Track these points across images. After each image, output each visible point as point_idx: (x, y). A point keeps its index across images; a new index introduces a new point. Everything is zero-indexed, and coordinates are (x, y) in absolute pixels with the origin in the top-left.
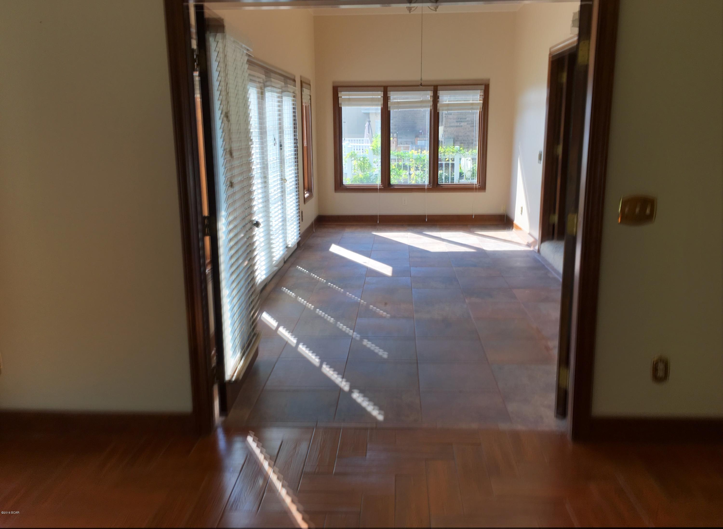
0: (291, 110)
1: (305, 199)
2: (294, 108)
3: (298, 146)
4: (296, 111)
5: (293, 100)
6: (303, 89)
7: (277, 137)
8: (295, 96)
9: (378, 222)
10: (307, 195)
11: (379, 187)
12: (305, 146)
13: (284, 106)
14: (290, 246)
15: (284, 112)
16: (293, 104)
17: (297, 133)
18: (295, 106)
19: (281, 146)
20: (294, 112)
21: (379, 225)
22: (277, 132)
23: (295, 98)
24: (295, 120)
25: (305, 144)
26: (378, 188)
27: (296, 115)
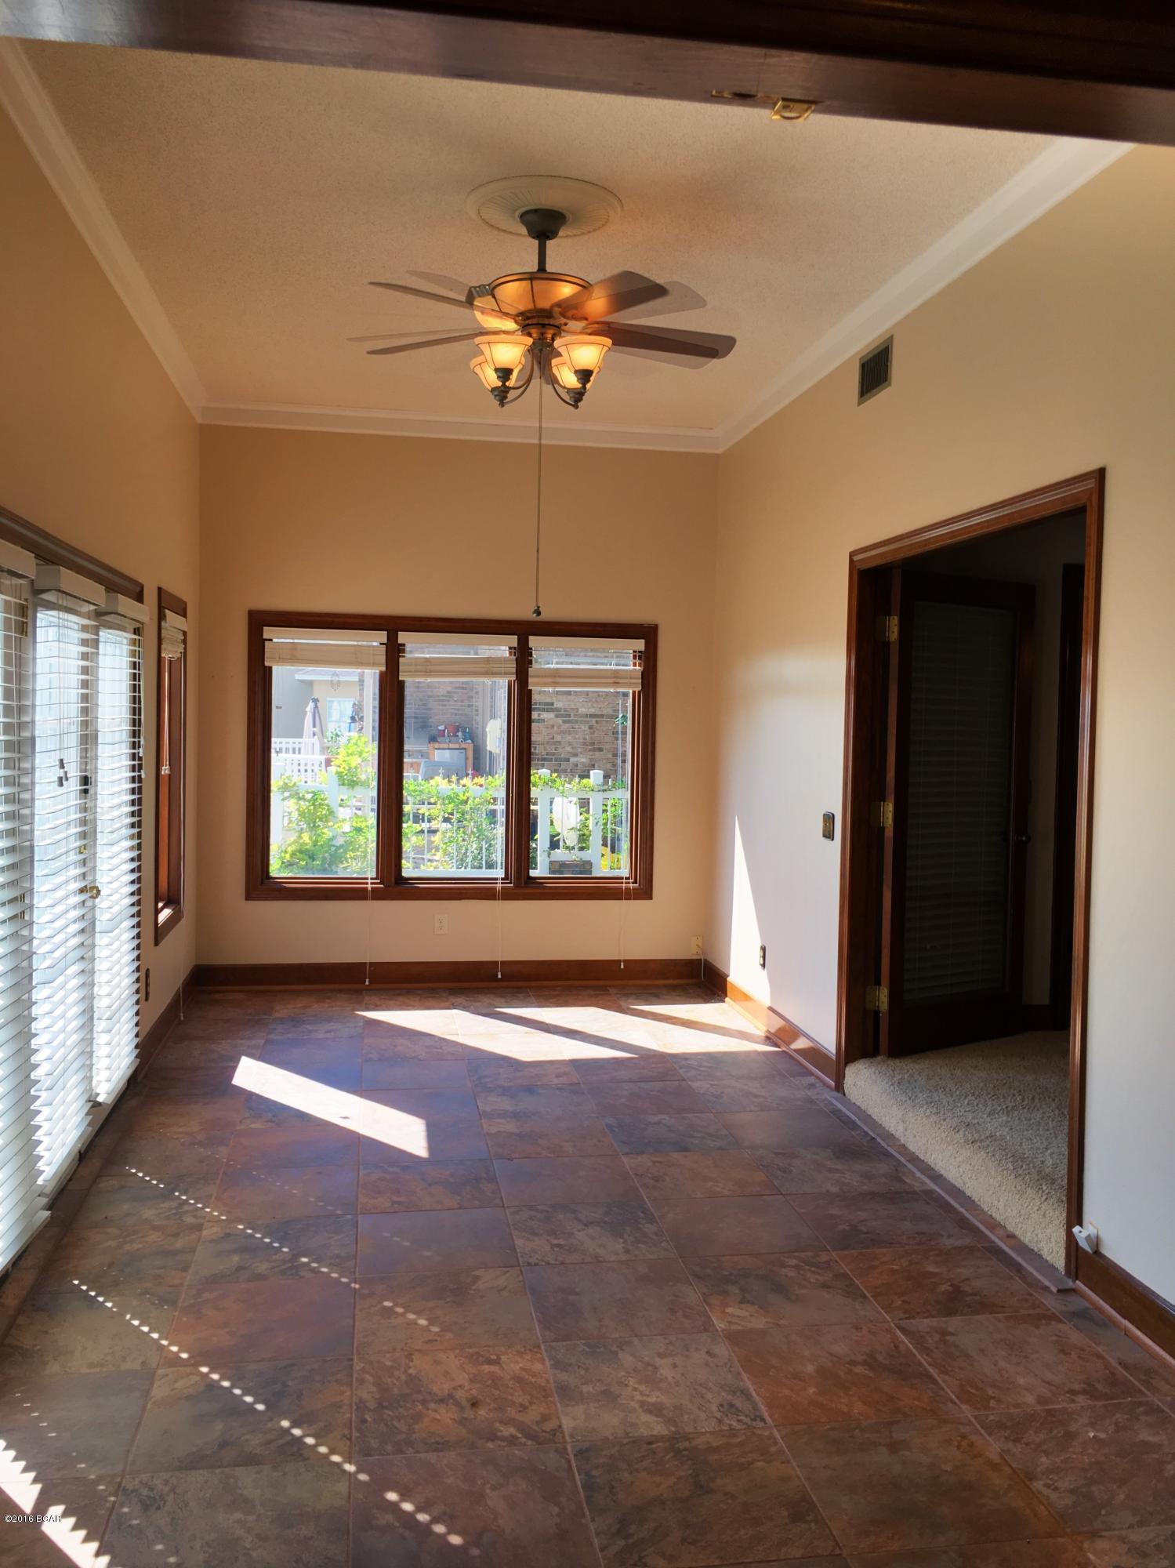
0: (126, 672)
1: (159, 932)
2: (134, 665)
3: (143, 777)
4: (142, 672)
5: (134, 642)
6: (164, 612)
7: (72, 757)
8: (139, 628)
9: (367, 983)
10: (165, 914)
11: (372, 883)
12: (163, 773)
13: (101, 657)
14: (100, 1099)
15: (101, 676)
16: (133, 654)
17: (142, 737)
18: (139, 658)
19: (85, 781)
20: (134, 677)
21: (368, 990)
22: (73, 740)
23: (139, 635)
24: (135, 700)
25: (165, 770)
26: (369, 886)
27: (139, 685)
